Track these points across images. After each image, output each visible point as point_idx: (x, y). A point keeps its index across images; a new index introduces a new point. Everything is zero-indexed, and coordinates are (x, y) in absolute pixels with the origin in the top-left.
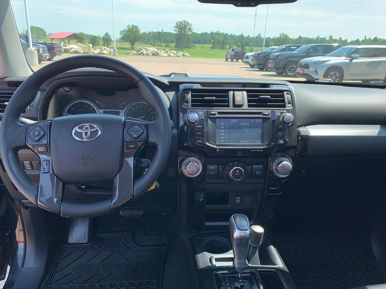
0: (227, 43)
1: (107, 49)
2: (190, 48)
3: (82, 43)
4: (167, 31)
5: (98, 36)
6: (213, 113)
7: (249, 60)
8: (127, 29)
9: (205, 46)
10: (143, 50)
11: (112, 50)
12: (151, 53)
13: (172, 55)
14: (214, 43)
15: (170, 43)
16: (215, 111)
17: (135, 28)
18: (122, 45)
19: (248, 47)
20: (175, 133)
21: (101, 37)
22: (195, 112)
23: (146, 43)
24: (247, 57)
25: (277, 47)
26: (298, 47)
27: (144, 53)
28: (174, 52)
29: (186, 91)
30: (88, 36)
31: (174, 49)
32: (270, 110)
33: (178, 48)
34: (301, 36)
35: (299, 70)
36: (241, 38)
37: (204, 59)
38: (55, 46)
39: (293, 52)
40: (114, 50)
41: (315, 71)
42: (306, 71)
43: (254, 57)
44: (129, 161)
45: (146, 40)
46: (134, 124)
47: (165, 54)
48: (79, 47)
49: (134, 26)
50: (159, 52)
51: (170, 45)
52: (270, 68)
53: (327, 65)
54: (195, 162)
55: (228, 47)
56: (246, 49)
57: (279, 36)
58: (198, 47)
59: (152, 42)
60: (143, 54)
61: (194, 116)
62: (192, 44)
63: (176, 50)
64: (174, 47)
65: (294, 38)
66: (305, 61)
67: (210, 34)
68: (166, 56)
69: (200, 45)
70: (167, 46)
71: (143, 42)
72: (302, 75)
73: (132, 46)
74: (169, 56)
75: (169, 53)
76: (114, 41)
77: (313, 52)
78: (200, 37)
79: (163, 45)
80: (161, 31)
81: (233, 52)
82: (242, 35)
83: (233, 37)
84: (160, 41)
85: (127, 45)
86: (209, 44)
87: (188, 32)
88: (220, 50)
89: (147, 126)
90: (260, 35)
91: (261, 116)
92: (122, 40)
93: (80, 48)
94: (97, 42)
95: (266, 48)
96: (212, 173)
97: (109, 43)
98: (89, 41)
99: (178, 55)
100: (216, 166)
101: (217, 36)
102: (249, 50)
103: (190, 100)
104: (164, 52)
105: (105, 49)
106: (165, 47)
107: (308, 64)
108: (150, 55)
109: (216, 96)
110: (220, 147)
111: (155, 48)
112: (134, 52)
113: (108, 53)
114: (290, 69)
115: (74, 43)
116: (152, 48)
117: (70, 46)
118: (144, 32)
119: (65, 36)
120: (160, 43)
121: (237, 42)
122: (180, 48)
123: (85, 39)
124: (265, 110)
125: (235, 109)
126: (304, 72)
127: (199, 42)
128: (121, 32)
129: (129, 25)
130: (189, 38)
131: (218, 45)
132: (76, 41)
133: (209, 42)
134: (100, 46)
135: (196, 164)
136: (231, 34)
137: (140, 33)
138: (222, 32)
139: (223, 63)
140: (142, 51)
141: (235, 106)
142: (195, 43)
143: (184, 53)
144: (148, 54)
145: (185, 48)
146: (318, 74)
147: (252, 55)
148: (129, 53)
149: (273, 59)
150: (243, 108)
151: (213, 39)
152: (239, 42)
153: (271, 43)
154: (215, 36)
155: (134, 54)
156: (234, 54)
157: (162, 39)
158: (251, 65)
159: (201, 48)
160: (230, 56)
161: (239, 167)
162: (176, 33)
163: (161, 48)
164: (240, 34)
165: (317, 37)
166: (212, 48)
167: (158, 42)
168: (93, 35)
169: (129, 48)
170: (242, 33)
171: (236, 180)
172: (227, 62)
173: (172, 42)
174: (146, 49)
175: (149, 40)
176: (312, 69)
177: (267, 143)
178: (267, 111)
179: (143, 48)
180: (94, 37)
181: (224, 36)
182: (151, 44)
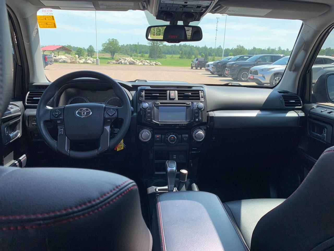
0: (193, 54)
1: (91, 59)
2: (161, 58)
3: (70, 54)
4: (142, 44)
5: (83, 48)
6: (157, 103)
7: (210, 68)
8: (108, 42)
9: (174, 56)
10: (121, 59)
11: (95, 60)
12: (129, 62)
13: (146, 63)
14: (182, 54)
15: (144, 54)
16: (158, 102)
17: (115, 41)
18: (104, 56)
19: (211, 57)
20: (135, 115)
21: (85, 49)
22: (146, 102)
23: (124, 54)
24: (208, 66)
25: (233, 57)
26: (250, 57)
27: (123, 62)
28: (147, 61)
29: (142, 90)
30: (74, 48)
31: (148, 59)
32: (191, 101)
33: (151, 58)
34: (255, 47)
35: (250, 76)
36: (205, 49)
37: (173, 67)
38: (47, 57)
39: (245, 61)
40: (97, 60)
41: (263, 77)
42: (256, 77)
43: (214, 65)
44: (107, 129)
45: (125, 51)
46: (110, 108)
47: (140, 63)
48: (67, 57)
49: (113, 40)
50: (136, 62)
51: (145, 56)
52: (227, 75)
53: (272, 72)
54: (147, 132)
55: (193, 57)
56: (209, 58)
57: (236, 48)
58: (168, 57)
59: (129, 53)
60: (121, 63)
61: (146, 105)
62: (164, 54)
63: (150, 60)
64: (148, 57)
65: (249, 49)
66: (254, 69)
67: (179, 46)
68: (141, 65)
69: (170, 56)
70: (142, 56)
71: (122, 53)
72: (253, 80)
73: (112, 56)
74: (144, 64)
75: (143, 62)
76: (97, 52)
77: (262, 61)
78: (170, 49)
79: (138, 56)
80: (137, 44)
81: (197, 61)
82: (205, 47)
83: (197, 49)
84: (136, 52)
85: (108, 55)
86: (177, 54)
87: (160, 45)
88: (187, 59)
89: (117, 110)
90: (220, 46)
91: (185, 105)
92: (104, 51)
93: (68, 59)
94: (82, 53)
95: (224, 57)
96: (158, 139)
97: (92, 54)
98: (76, 53)
99: (151, 64)
100: (160, 135)
101: (184, 48)
102: (212, 59)
103: (144, 96)
104: (139, 62)
105: (89, 59)
106: (140, 57)
107: (257, 71)
108: (128, 64)
109: (159, 94)
110: (161, 123)
111: (131, 58)
112: (114, 61)
113: (91, 62)
114: (243, 75)
115: (63, 54)
116: (130, 58)
117: (59, 57)
118: (122, 45)
119: (55, 48)
120: (136, 54)
121: (201, 53)
122: (153, 58)
123: (72, 51)
124: (187, 101)
125: (171, 101)
126: (254, 78)
127: (169, 53)
128: (103, 45)
129: (109, 39)
130: (160, 50)
131: (185, 55)
132: (64, 52)
133: (178, 53)
134: (85, 56)
135: (147, 133)
136: (196, 46)
137: (119, 45)
138: (189, 45)
139: (189, 70)
140: (121, 61)
141: (170, 99)
142: (166, 53)
143: (156, 63)
144: (126, 63)
145: (158, 58)
146: (265, 79)
147: (212, 64)
148: (109, 62)
149: (229, 67)
150: (175, 100)
151: (181, 50)
152: (203, 53)
153: (230, 53)
154: (183, 47)
155: (114, 63)
156: (198, 63)
157: (138, 50)
158: (211, 72)
159: (171, 58)
160: (195, 65)
161: (173, 135)
162: (149, 45)
163: (137, 58)
164: (204, 46)
165: (268, 48)
166: (180, 58)
167: (134, 53)
168: (79, 47)
169: (110, 58)
170: (205, 45)
171: (172, 143)
172: (192, 70)
173: (147, 53)
174: (124, 59)
175: (126, 51)
176: (260, 75)
177: (189, 121)
178: (189, 102)
179: (121, 58)
180: (80, 48)
181: (190, 47)
182: (128, 55)
